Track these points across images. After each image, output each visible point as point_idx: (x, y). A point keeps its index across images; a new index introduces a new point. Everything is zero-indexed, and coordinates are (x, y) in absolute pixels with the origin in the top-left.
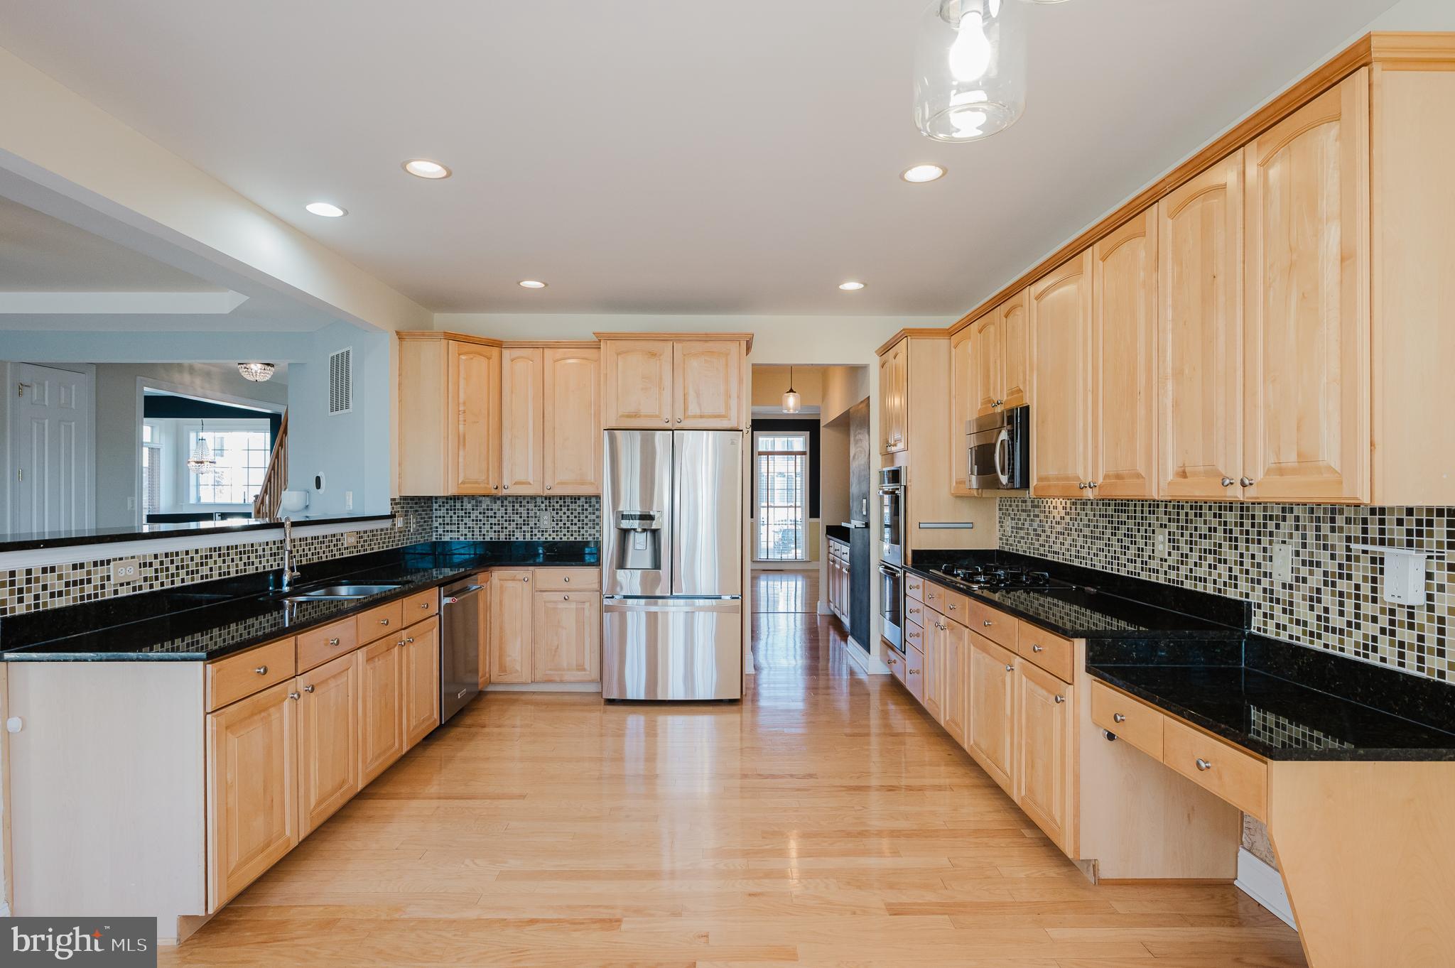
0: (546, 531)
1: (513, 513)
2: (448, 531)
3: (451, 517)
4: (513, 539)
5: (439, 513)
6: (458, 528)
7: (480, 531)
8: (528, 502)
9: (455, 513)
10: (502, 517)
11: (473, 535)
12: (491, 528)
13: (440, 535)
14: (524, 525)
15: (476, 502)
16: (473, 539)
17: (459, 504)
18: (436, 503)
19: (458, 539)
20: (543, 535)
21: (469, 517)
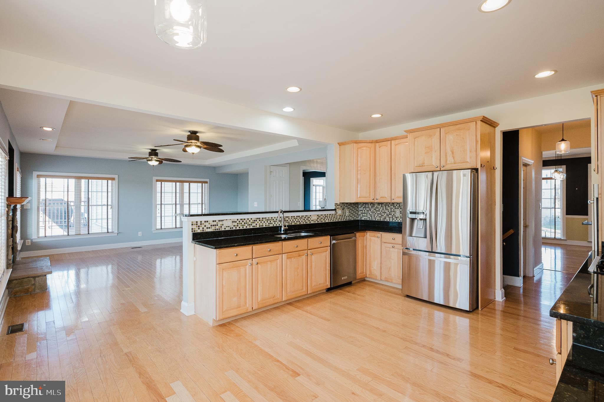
0: (398, 218)
1: (386, 210)
2: (363, 216)
3: (365, 210)
4: (386, 220)
5: (361, 209)
6: (367, 215)
7: (374, 217)
8: (391, 205)
9: (366, 209)
11: (372, 218)
13: (361, 217)
14: (390, 215)
15: (373, 205)
16: (372, 219)
17: (367, 206)
18: (360, 205)
19: (367, 219)
20: (397, 219)
21: (371, 211)
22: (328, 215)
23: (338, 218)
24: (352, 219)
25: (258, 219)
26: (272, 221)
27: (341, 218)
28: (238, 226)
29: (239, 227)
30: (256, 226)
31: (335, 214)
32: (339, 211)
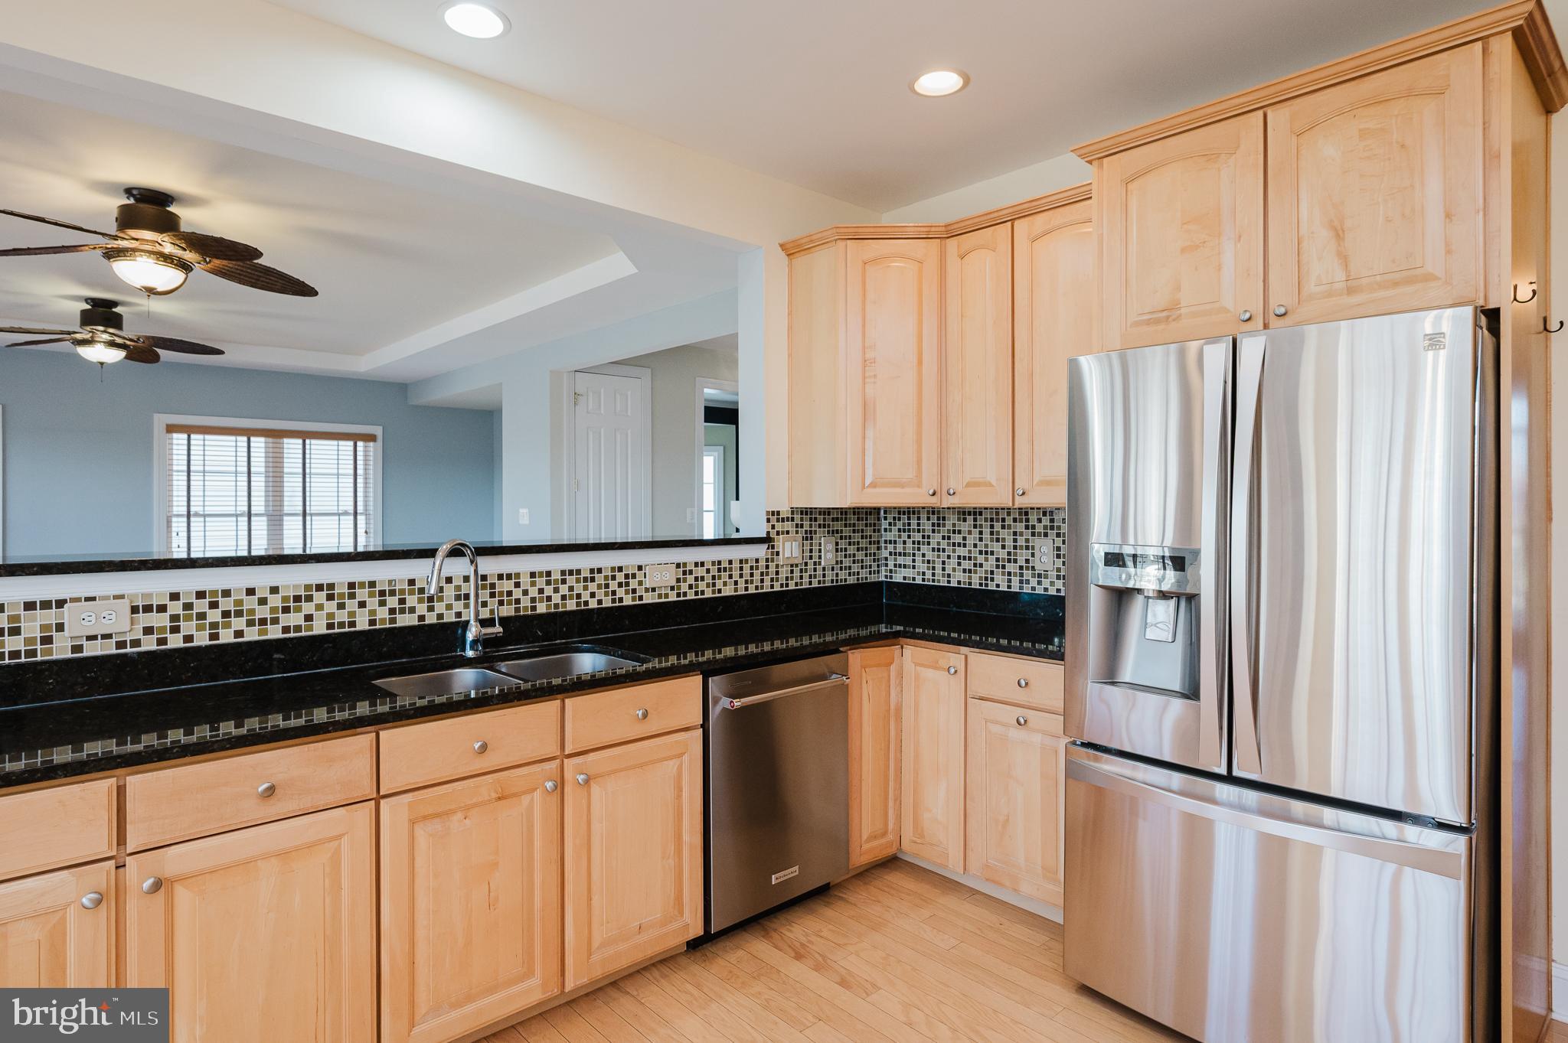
0: (1046, 577)
1: (991, 540)
2: (900, 566)
3: (904, 542)
4: (992, 587)
5: (889, 536)
6: (914, 561)
7: (944, 569)
8: (1015, 520)
9: (909, 537)
10: (975, 546)
11: (934, 574)
12: (959, 564)
13: (891, 571)
14: (1009, 561)
15: (938, 519)
16: (933, 581)
17: (914, 522)
18: (886, 519)
19: (914, 579)
20: (1039, 583)
21: (929, 543)
22: (730, 562)
23: (783, 575)
24: (851, 580)
25: (319, 588)
26: (412, 601)
27: (797, 574)
28: (175, 630)
29: (188, 638)
30: (310, 628)
31: (767, 560)
32: (788, 545)
